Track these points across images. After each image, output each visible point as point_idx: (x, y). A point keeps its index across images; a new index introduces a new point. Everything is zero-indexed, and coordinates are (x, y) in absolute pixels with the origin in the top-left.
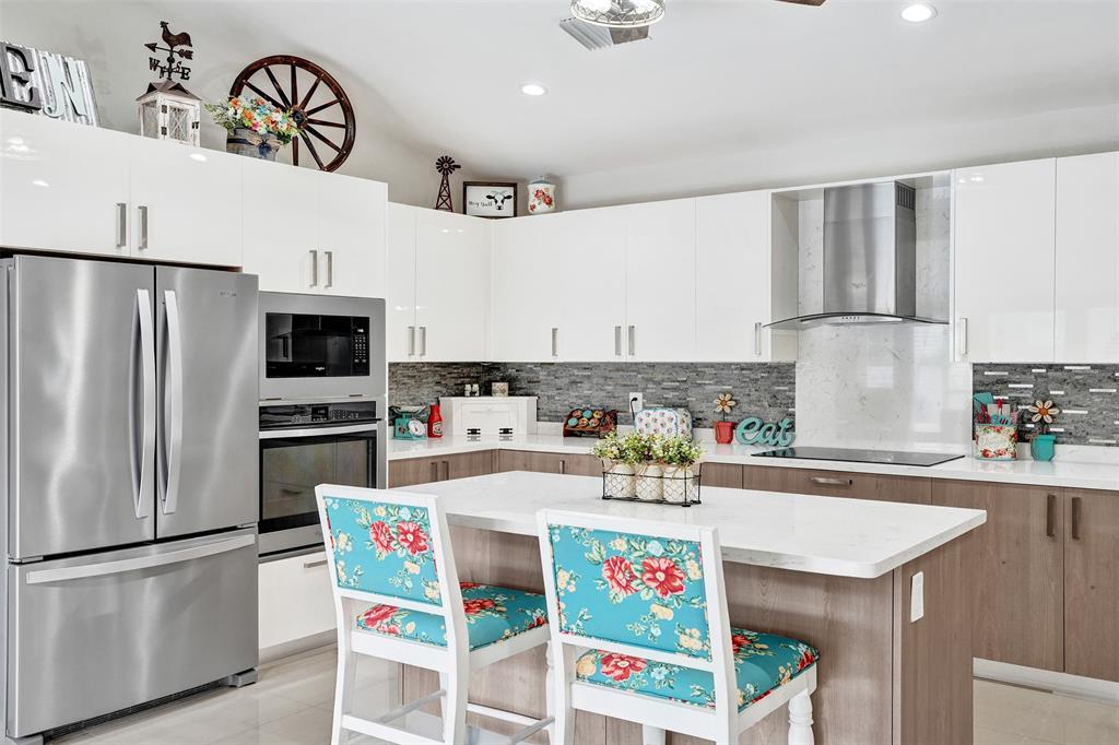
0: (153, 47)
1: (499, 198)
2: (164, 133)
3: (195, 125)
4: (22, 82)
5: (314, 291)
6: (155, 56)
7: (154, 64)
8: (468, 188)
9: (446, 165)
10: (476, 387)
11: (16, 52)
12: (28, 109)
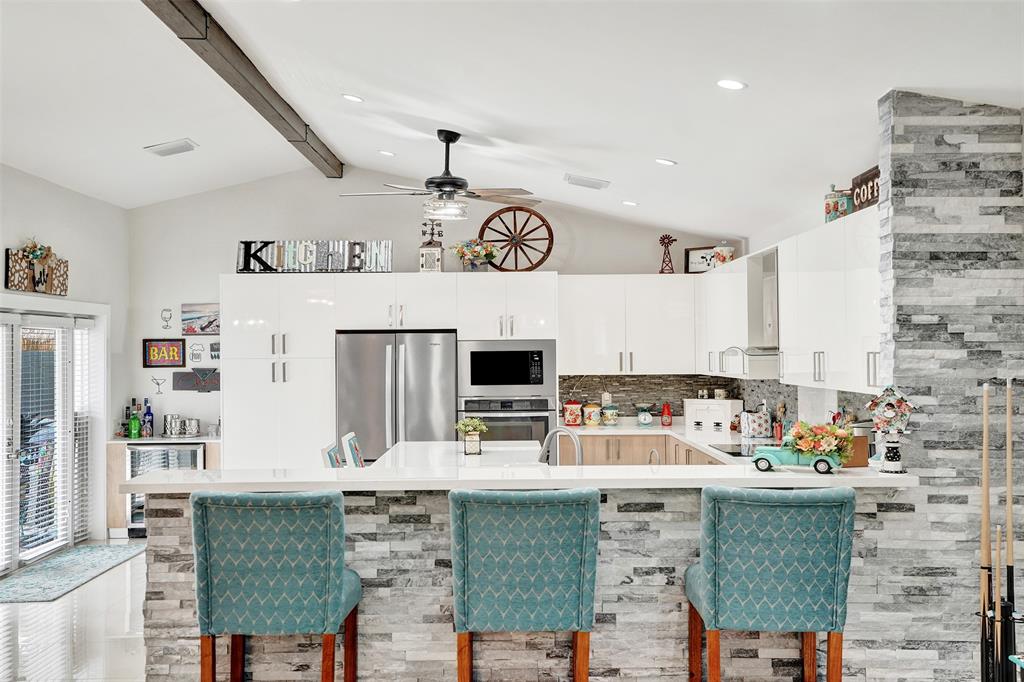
0: (425, 225)
1: (708, 257)
2: (422, 266)
3: (438, 260)
4: (359, 257)
5: (503, 338)
6: (425, 228)
7: (424, 233)
8: (691, 253)
9: (666, 241)
10: (706, 392)
11: (358, 244)
12: (359, 269)
